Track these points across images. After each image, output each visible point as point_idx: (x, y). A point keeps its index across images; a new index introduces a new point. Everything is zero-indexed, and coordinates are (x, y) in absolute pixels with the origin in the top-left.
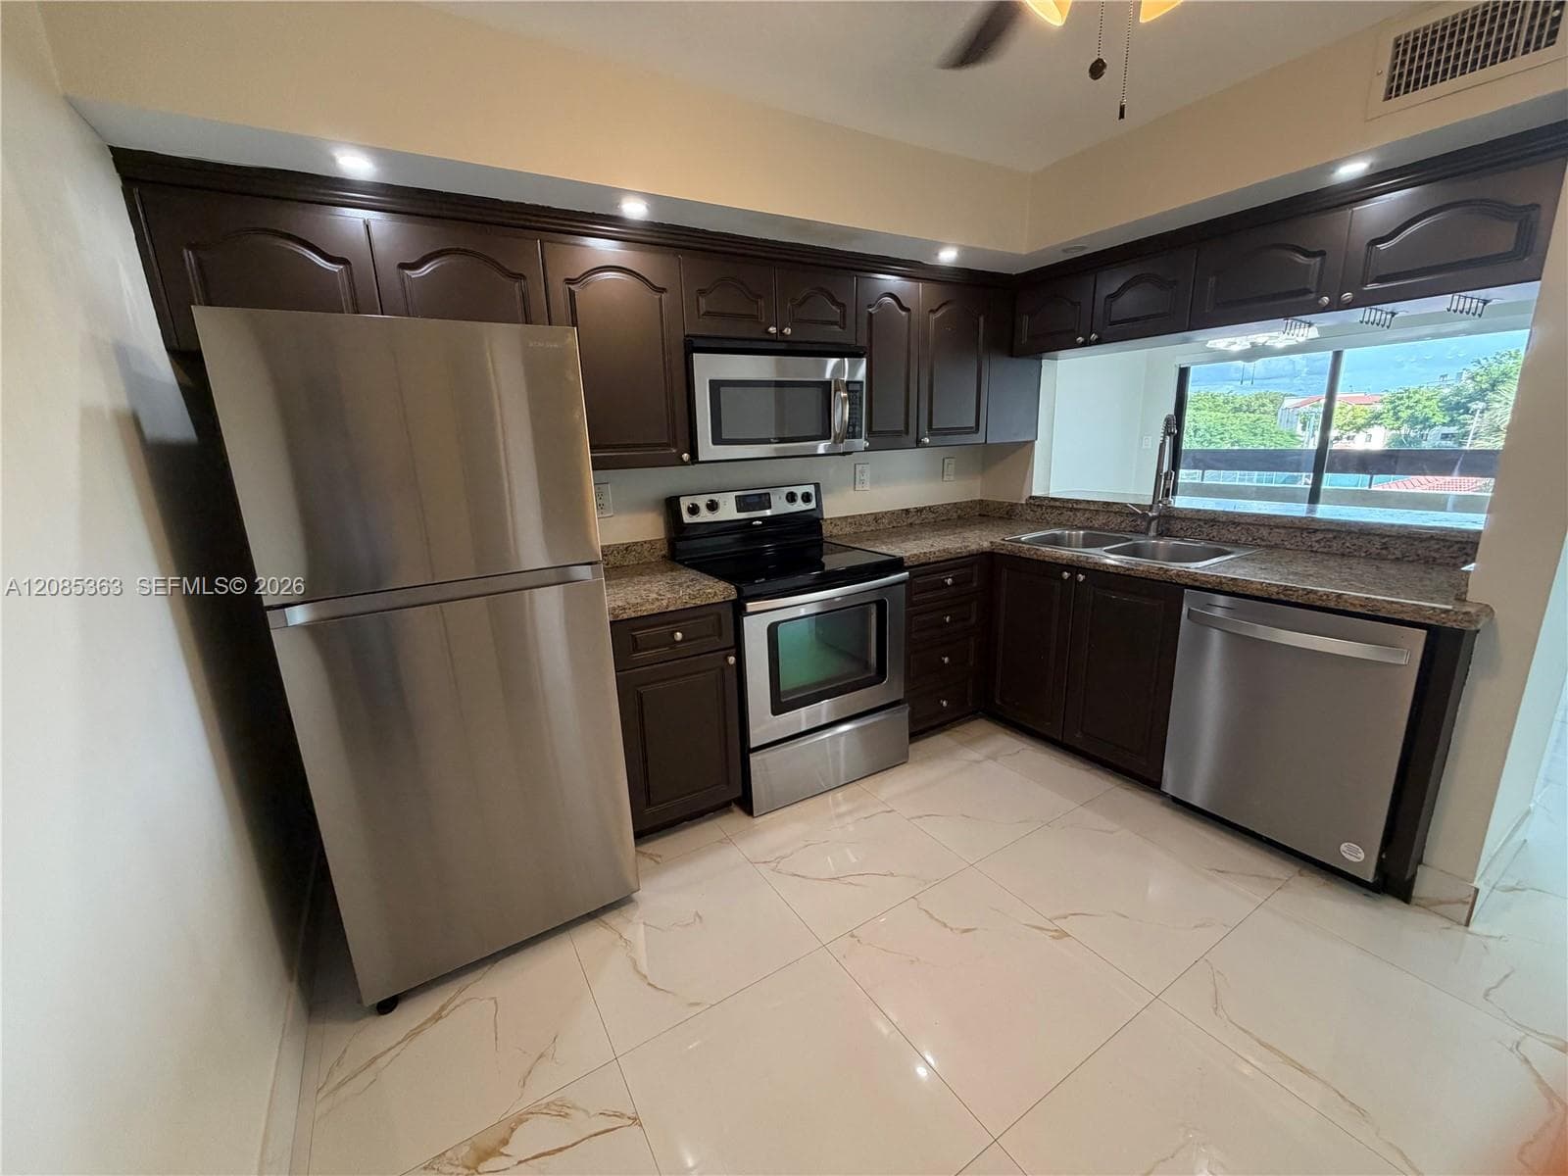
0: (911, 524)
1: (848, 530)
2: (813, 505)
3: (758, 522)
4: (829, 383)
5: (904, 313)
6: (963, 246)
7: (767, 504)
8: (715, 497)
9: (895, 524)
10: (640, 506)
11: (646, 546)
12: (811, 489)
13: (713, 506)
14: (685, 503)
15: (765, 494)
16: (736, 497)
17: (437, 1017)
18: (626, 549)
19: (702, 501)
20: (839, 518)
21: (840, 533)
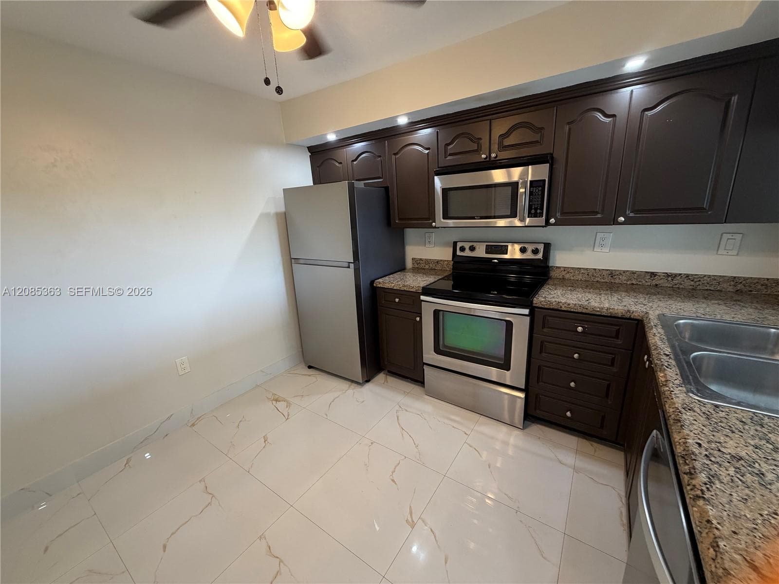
0: (657, 285)
1: (580, 277)
2: (540, 256)
3: (496, 261)
4: (517, 183)
5: (608, 120)
6: (650, 51)
7: (505, 252)
8: (475, 244)
9: (634, 282)
10: (446, 244)
11: (445, 262)
12: (541, 248)
13: (472, 249)
14: (459, 245)
15: (505, 246)
16: (486, 245)
17: (309, 376)
18: (437, 262)
19: (467, 246)
20: (573, 268)
21: (572, 278)
